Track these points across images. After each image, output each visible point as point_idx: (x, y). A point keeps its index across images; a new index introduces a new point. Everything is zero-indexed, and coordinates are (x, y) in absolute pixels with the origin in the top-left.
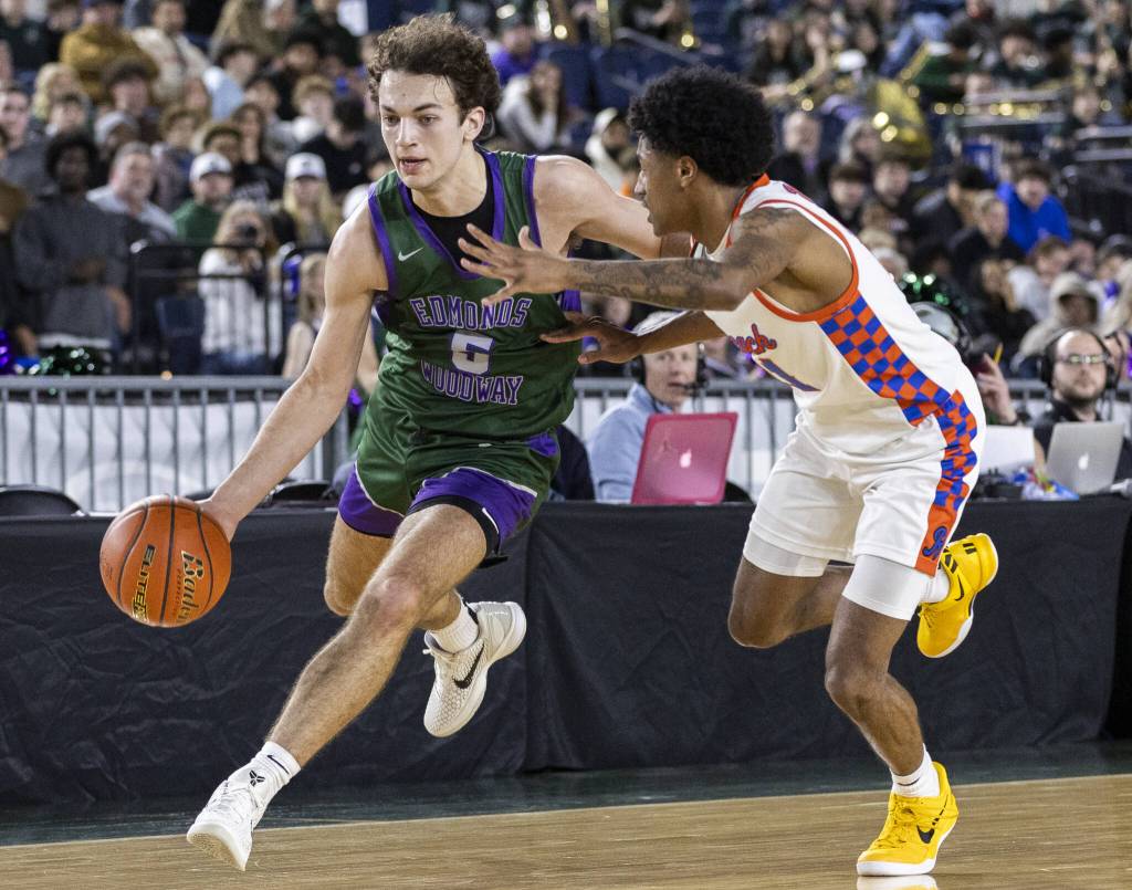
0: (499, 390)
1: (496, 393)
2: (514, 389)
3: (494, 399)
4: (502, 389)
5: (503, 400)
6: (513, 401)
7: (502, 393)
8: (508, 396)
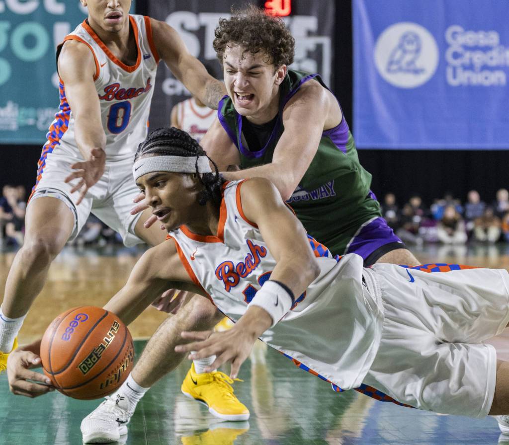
0: (323, 190)
1: (322, 192)
2: (331, 187)
3: (322, 196)
4: (324, 189)
5: (327, 195)
6: (333, 194)
7: (325, 191)
8: (329, 192)
